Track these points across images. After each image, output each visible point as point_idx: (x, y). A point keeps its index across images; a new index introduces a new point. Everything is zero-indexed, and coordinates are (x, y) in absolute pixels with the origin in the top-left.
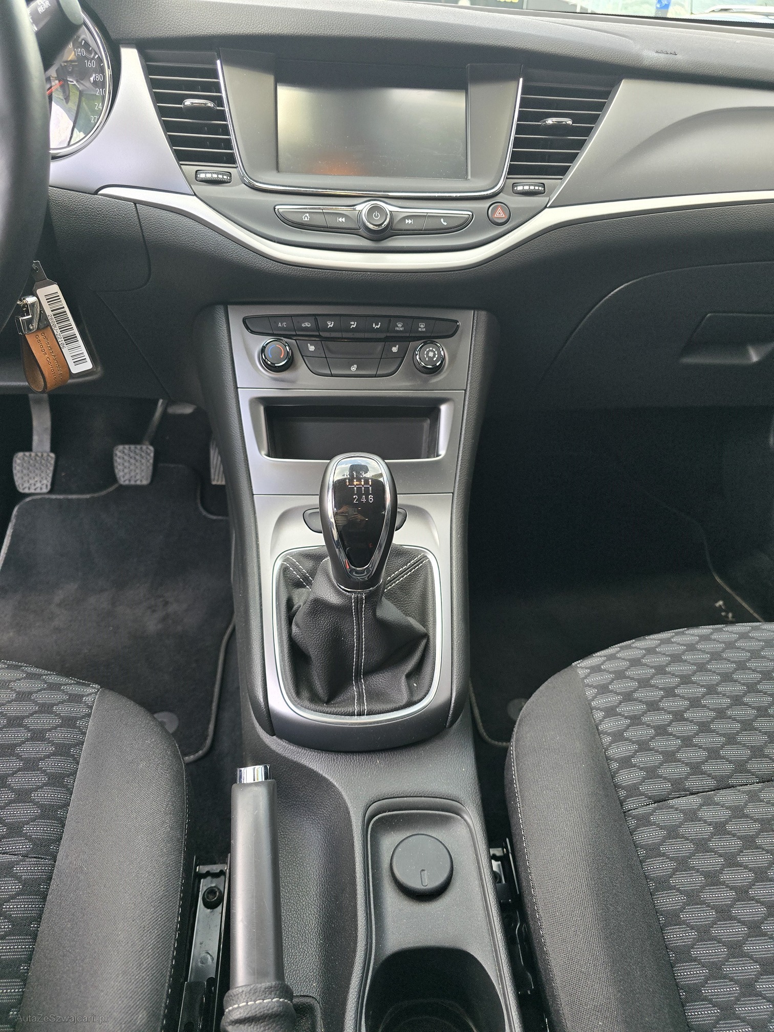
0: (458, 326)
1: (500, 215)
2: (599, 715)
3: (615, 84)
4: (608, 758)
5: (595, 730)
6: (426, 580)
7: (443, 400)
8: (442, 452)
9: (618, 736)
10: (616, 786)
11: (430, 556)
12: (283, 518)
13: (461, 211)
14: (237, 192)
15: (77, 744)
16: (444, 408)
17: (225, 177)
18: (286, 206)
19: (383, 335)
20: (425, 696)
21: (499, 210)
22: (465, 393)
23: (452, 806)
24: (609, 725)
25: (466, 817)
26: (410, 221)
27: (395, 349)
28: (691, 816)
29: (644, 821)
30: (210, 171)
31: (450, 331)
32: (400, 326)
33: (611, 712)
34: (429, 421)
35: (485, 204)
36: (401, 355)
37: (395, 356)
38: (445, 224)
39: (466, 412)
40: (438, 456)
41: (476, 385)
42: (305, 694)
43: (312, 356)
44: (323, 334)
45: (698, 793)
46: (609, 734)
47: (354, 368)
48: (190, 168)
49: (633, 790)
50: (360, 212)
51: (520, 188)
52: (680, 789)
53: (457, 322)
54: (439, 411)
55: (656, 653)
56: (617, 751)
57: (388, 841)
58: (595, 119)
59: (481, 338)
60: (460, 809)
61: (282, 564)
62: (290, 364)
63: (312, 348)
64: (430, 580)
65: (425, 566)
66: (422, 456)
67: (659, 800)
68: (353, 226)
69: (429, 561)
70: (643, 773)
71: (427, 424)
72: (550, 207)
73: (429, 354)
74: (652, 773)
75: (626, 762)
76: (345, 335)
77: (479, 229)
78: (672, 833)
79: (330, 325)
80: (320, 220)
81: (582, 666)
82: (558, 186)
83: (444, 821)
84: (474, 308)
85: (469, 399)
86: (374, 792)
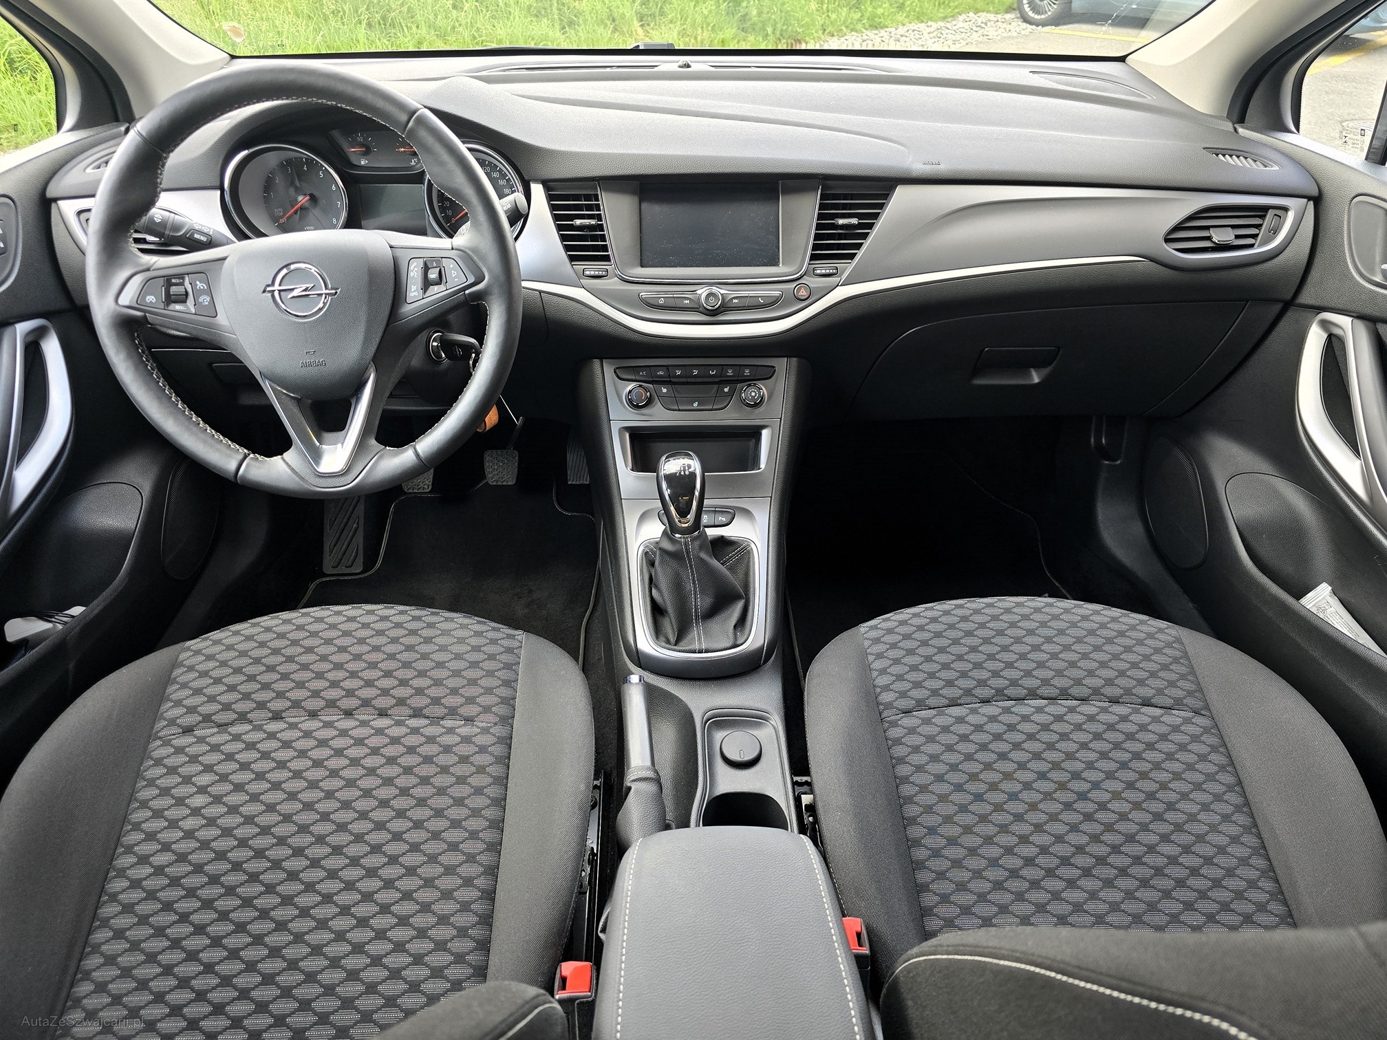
0: (775, 371)
1: (803, 293)
2: (871, 658)
3: (892, 189)
4: (874, 686)
5: (866, 668)
6: (748, 562)
7: (764, 427)
8: (763, 466)
9: (883, 672)
10: (878, 704)
11: (753, 546)
12: (644, 517)
13: (773, 291)
14: (612, 283)
15: (516, 664)
16: (765, 434)
17: (604, 273)
18: (646, 292)
19: (718, 380)
20: (747, 640)
21: (803, 290)
22: (781, 421)
23: (763, 715)
24: (878, 665)
25: (771, 721)
26: (736, 301)
27: (726, 390)
28: (927, 721)
29: (894, 724)
30: (592, 268)
31: (769, 373)
32: (730, 372)
33: (879, 656)
34: (754, 440)
35: (793, 285)
36: (731, 394)
37: (726, 395)
38: (762, 301)
39: (781, 435)
40: (759, 469)
41: (789, 414)
42: (662, 638)
43: (664, 396)
44: (673, 380)
45: (935, 708)
46: (877, 670)
47: (695, 405)
48: (580, 266)
49: (889, 706)
50: (700, 295)
51: (818, 272)
52: (921, 705)
53: (774, 367)
54: (761, 434)
55: (920, 616)
56: (882, 681)
57: (719, 735)
58: (876, 216)
59: (793, 379)
60: (769, 718)
61: (644, 550)
62: (649, 402)
63: (665, 390)
64: (751, 563)
65: (749, 552)
66: (749, 468)
67: (907, 712)
68: (695, 306)
69: (752, 549)
70: (897, 695)
71: (752, 443)
72: (841, 285)
73: (752, 393)
74: (903, 695)
75: (886, 688)
76: (689, 380)
77: (787, 304)
78: (912, 731)
79: (678, 373)
80: (671, 303)
81: (864, 627)
82: (848, 268)
83: (758, 725)
84: (787, 357)
85: (784, 425)
86: (710, 704)
